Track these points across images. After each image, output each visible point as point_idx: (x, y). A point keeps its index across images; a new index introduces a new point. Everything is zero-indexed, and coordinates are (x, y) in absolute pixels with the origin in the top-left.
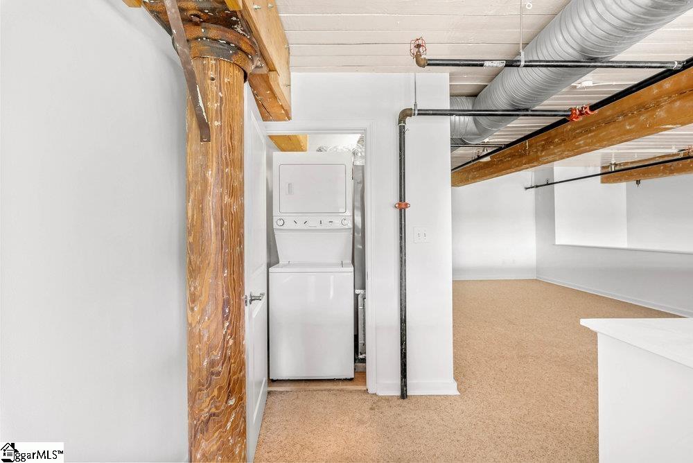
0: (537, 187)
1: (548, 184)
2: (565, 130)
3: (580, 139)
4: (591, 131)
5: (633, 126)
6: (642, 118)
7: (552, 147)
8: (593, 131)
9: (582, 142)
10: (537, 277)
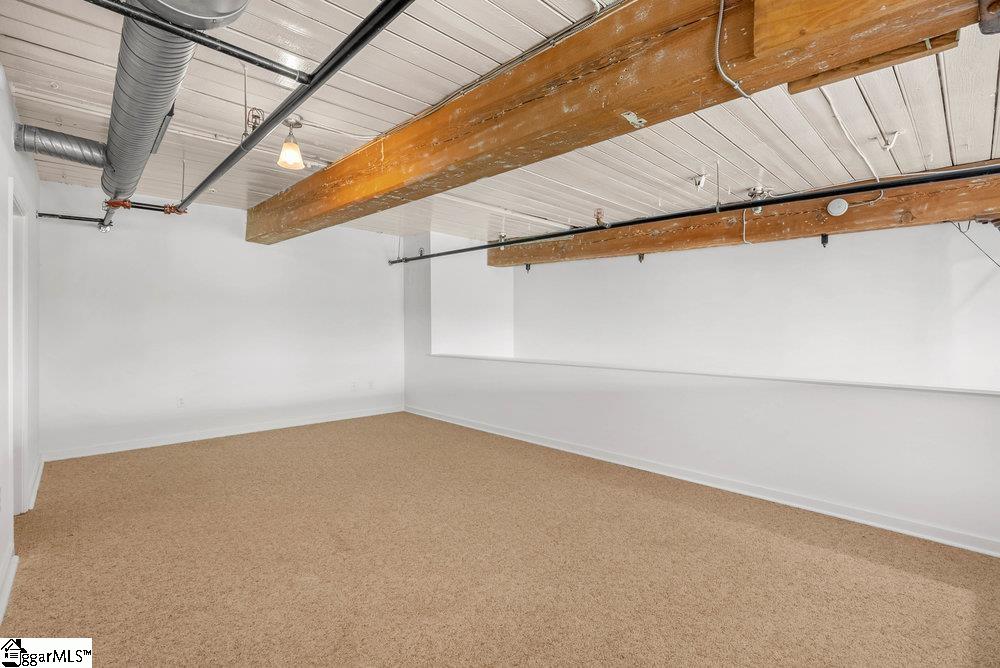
0: (407, 260)
1: (422, 257)
2: (451, 117)
3: (477, 136)
4: (496, 120)
5: (576, 107)
6: (593, 88)
7: (426, 155)
8: (503, 118)
9: (480, 144)
10: (405, 407)
